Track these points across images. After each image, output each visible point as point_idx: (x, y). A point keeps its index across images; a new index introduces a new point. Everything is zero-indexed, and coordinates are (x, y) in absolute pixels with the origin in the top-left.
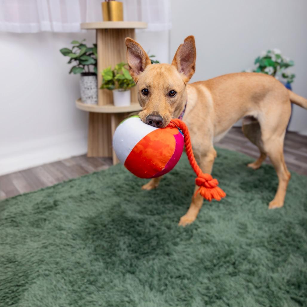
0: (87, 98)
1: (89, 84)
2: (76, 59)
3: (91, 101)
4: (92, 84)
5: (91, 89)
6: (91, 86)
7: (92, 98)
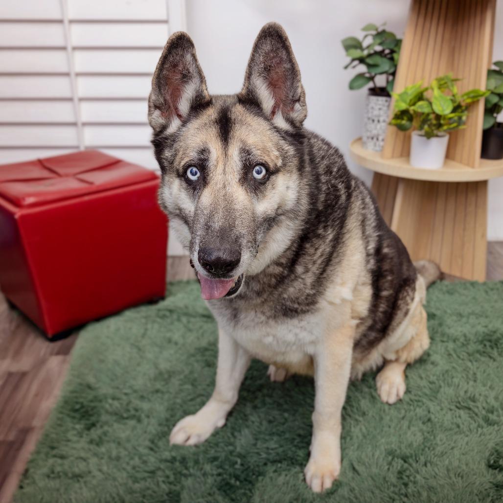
0: (368, 138)
1: (376, 112)
2: (362, 60)
3: (375, 145)
4: (382, 112)
5: (379, 121)
6: (379, 116)
7: (377, 139)
